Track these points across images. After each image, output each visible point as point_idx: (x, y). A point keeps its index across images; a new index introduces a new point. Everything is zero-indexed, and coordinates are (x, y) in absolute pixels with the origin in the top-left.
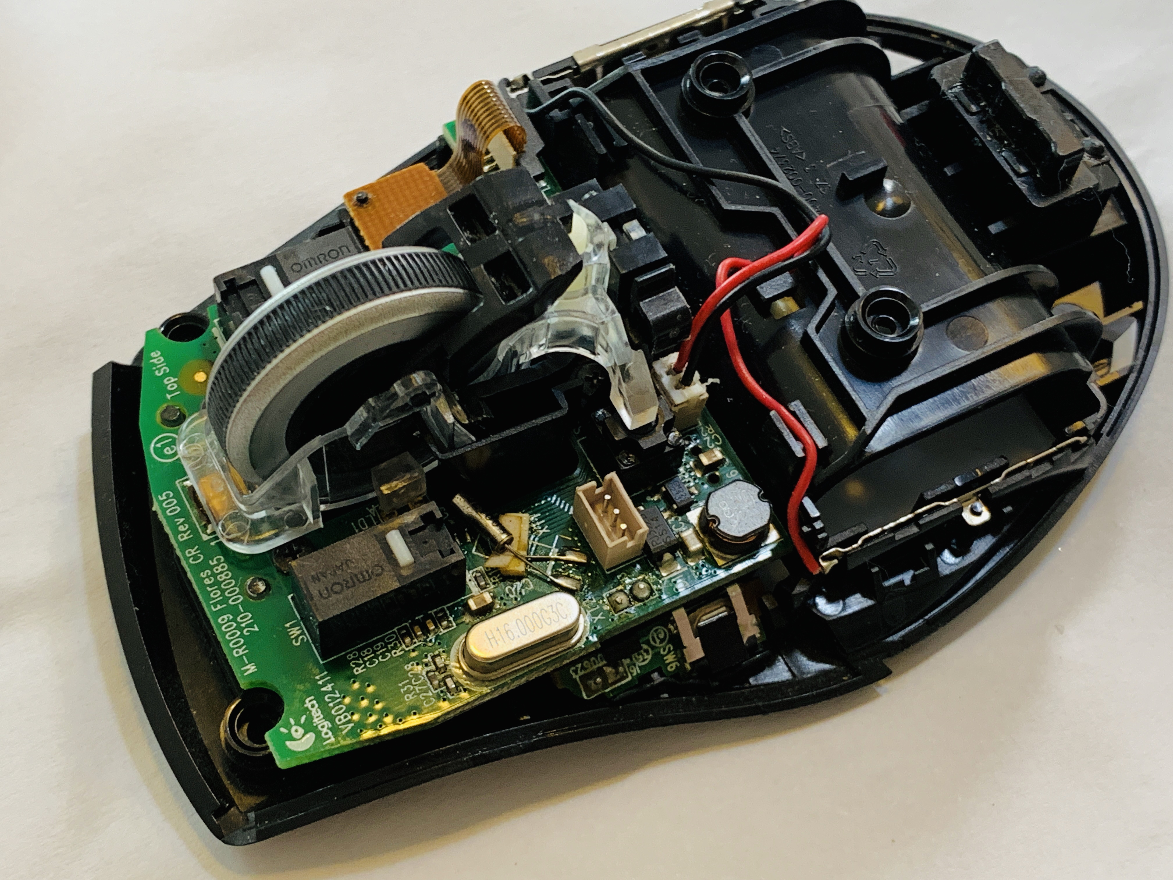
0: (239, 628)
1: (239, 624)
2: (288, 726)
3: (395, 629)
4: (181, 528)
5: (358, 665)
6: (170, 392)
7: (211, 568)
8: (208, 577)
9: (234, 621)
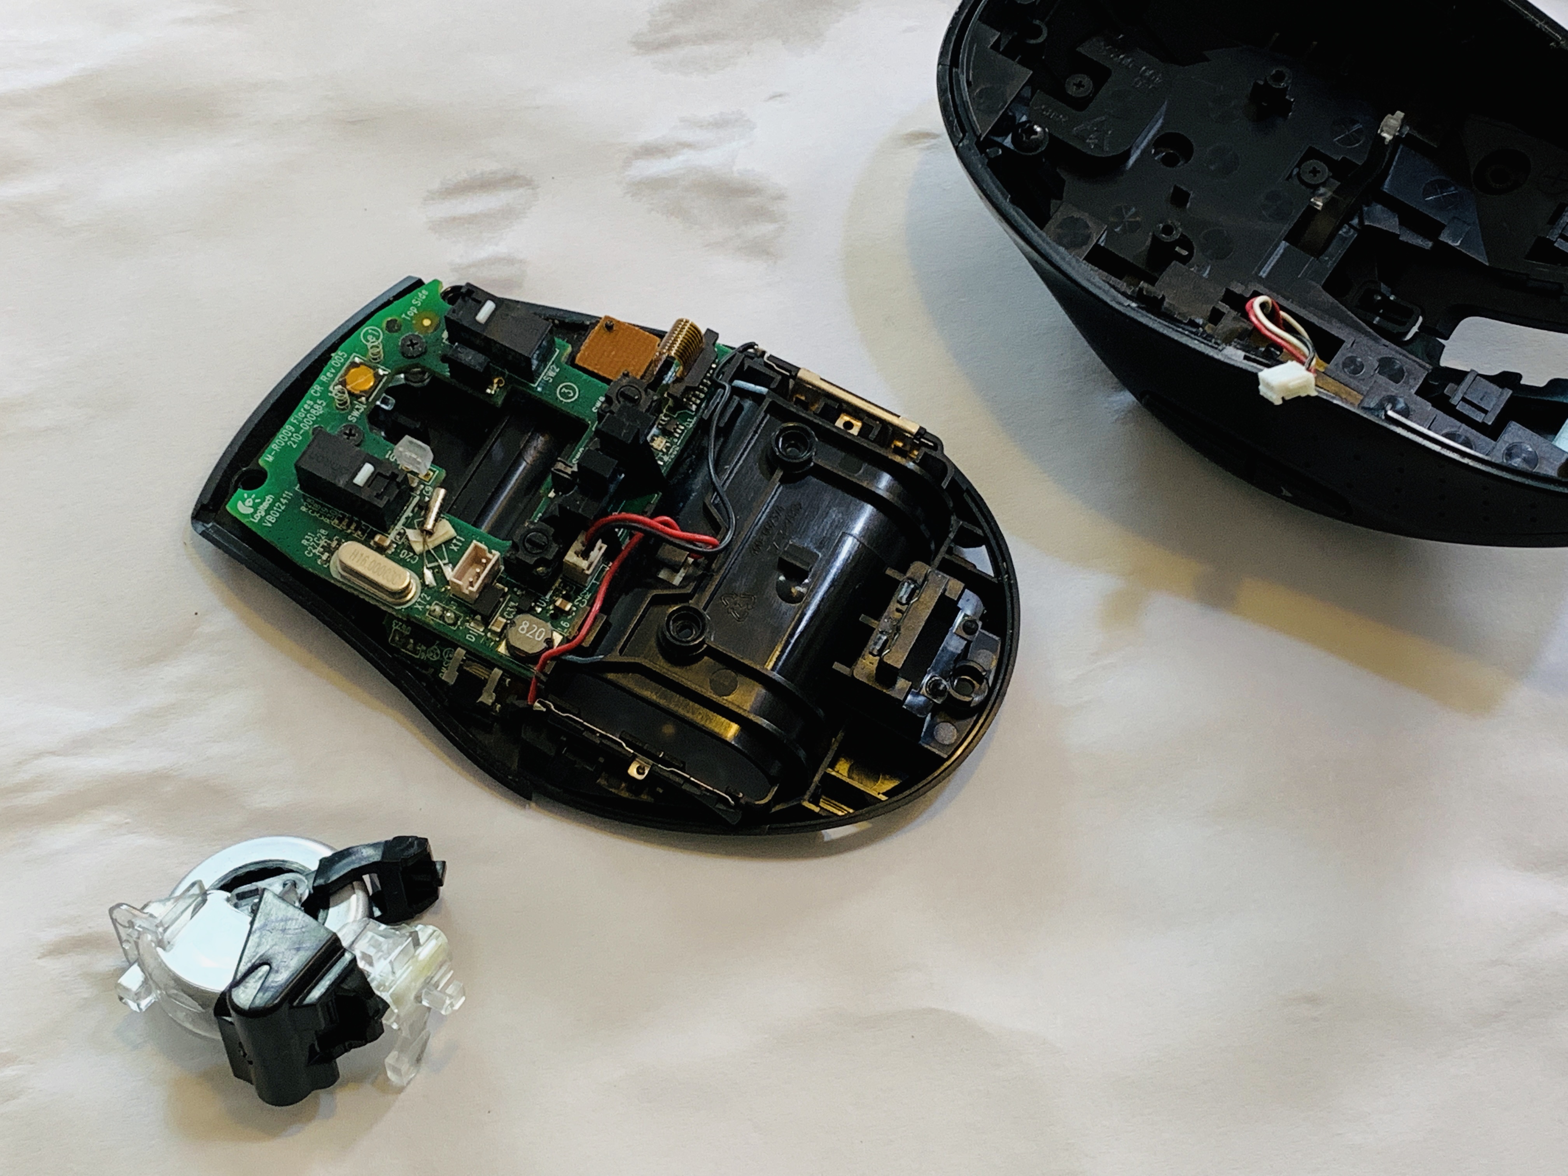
0: (289, 438)
1: (292, 436)
2: (249, 497)
3: (340, 512)
4: (328, 374)
5: (307, 507)
6: (406, 315)
7: (316, 403)
8: (309, 405)
9: (293, 433)
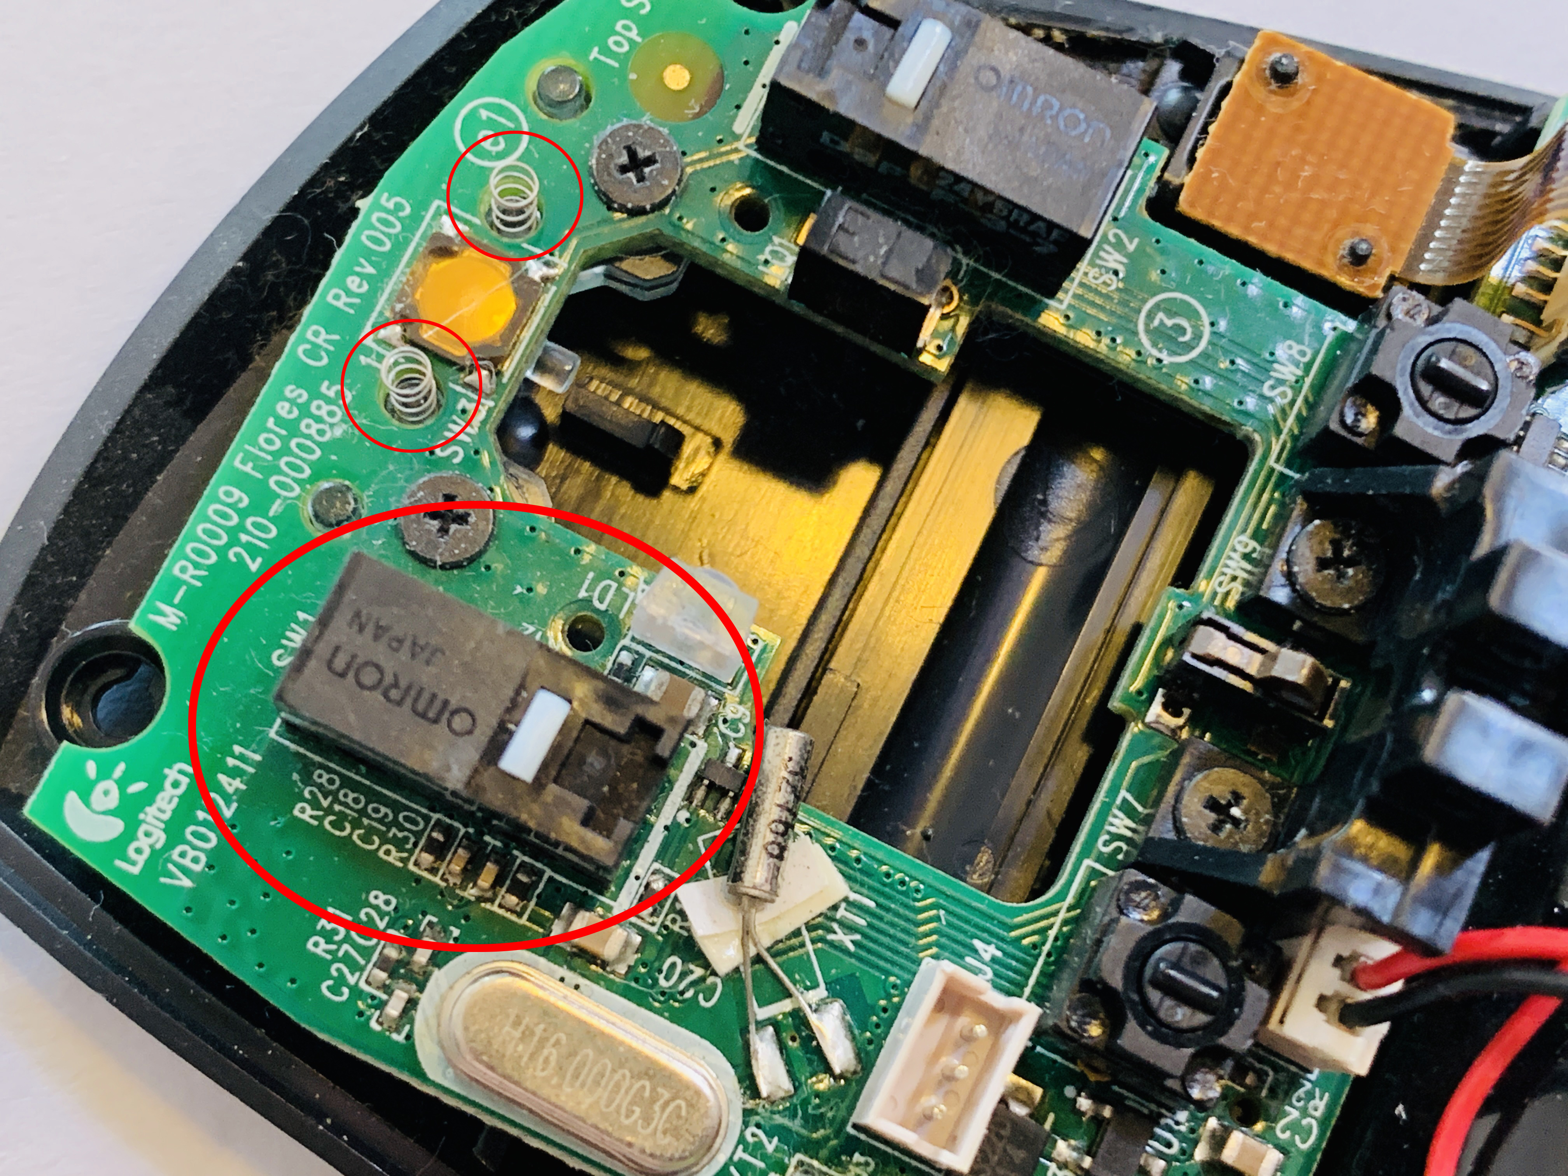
3: (435, 816)
4: (353, 283)
5: (316, 805)
6: (606, 51)
7: (315, 394)
8: (292, 402)
9: (243, 514)
